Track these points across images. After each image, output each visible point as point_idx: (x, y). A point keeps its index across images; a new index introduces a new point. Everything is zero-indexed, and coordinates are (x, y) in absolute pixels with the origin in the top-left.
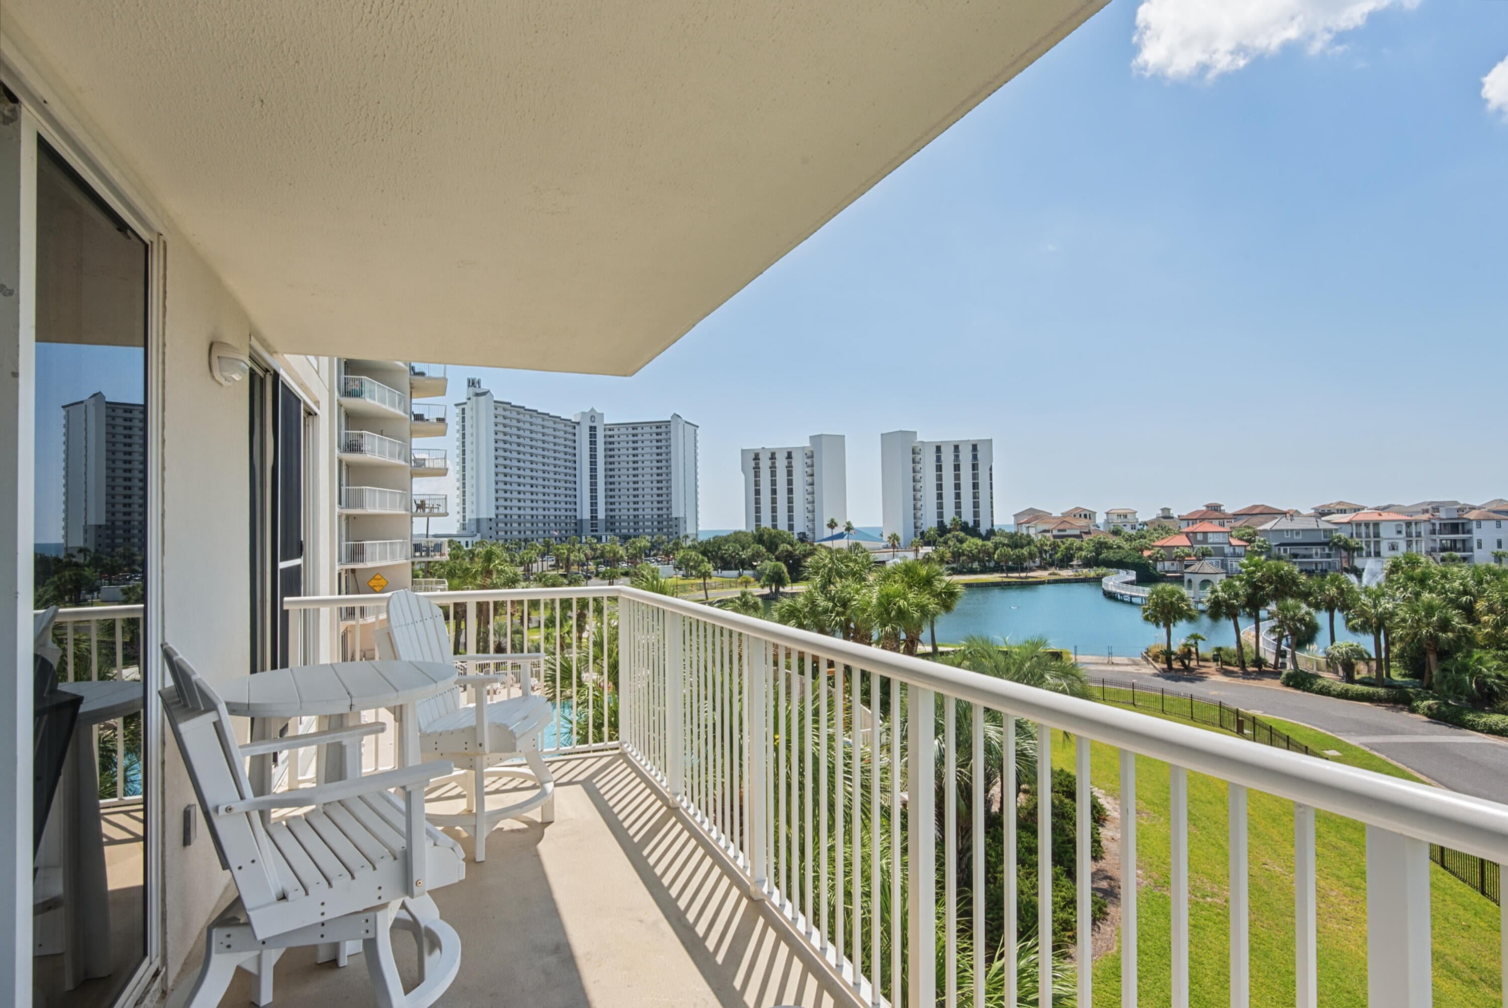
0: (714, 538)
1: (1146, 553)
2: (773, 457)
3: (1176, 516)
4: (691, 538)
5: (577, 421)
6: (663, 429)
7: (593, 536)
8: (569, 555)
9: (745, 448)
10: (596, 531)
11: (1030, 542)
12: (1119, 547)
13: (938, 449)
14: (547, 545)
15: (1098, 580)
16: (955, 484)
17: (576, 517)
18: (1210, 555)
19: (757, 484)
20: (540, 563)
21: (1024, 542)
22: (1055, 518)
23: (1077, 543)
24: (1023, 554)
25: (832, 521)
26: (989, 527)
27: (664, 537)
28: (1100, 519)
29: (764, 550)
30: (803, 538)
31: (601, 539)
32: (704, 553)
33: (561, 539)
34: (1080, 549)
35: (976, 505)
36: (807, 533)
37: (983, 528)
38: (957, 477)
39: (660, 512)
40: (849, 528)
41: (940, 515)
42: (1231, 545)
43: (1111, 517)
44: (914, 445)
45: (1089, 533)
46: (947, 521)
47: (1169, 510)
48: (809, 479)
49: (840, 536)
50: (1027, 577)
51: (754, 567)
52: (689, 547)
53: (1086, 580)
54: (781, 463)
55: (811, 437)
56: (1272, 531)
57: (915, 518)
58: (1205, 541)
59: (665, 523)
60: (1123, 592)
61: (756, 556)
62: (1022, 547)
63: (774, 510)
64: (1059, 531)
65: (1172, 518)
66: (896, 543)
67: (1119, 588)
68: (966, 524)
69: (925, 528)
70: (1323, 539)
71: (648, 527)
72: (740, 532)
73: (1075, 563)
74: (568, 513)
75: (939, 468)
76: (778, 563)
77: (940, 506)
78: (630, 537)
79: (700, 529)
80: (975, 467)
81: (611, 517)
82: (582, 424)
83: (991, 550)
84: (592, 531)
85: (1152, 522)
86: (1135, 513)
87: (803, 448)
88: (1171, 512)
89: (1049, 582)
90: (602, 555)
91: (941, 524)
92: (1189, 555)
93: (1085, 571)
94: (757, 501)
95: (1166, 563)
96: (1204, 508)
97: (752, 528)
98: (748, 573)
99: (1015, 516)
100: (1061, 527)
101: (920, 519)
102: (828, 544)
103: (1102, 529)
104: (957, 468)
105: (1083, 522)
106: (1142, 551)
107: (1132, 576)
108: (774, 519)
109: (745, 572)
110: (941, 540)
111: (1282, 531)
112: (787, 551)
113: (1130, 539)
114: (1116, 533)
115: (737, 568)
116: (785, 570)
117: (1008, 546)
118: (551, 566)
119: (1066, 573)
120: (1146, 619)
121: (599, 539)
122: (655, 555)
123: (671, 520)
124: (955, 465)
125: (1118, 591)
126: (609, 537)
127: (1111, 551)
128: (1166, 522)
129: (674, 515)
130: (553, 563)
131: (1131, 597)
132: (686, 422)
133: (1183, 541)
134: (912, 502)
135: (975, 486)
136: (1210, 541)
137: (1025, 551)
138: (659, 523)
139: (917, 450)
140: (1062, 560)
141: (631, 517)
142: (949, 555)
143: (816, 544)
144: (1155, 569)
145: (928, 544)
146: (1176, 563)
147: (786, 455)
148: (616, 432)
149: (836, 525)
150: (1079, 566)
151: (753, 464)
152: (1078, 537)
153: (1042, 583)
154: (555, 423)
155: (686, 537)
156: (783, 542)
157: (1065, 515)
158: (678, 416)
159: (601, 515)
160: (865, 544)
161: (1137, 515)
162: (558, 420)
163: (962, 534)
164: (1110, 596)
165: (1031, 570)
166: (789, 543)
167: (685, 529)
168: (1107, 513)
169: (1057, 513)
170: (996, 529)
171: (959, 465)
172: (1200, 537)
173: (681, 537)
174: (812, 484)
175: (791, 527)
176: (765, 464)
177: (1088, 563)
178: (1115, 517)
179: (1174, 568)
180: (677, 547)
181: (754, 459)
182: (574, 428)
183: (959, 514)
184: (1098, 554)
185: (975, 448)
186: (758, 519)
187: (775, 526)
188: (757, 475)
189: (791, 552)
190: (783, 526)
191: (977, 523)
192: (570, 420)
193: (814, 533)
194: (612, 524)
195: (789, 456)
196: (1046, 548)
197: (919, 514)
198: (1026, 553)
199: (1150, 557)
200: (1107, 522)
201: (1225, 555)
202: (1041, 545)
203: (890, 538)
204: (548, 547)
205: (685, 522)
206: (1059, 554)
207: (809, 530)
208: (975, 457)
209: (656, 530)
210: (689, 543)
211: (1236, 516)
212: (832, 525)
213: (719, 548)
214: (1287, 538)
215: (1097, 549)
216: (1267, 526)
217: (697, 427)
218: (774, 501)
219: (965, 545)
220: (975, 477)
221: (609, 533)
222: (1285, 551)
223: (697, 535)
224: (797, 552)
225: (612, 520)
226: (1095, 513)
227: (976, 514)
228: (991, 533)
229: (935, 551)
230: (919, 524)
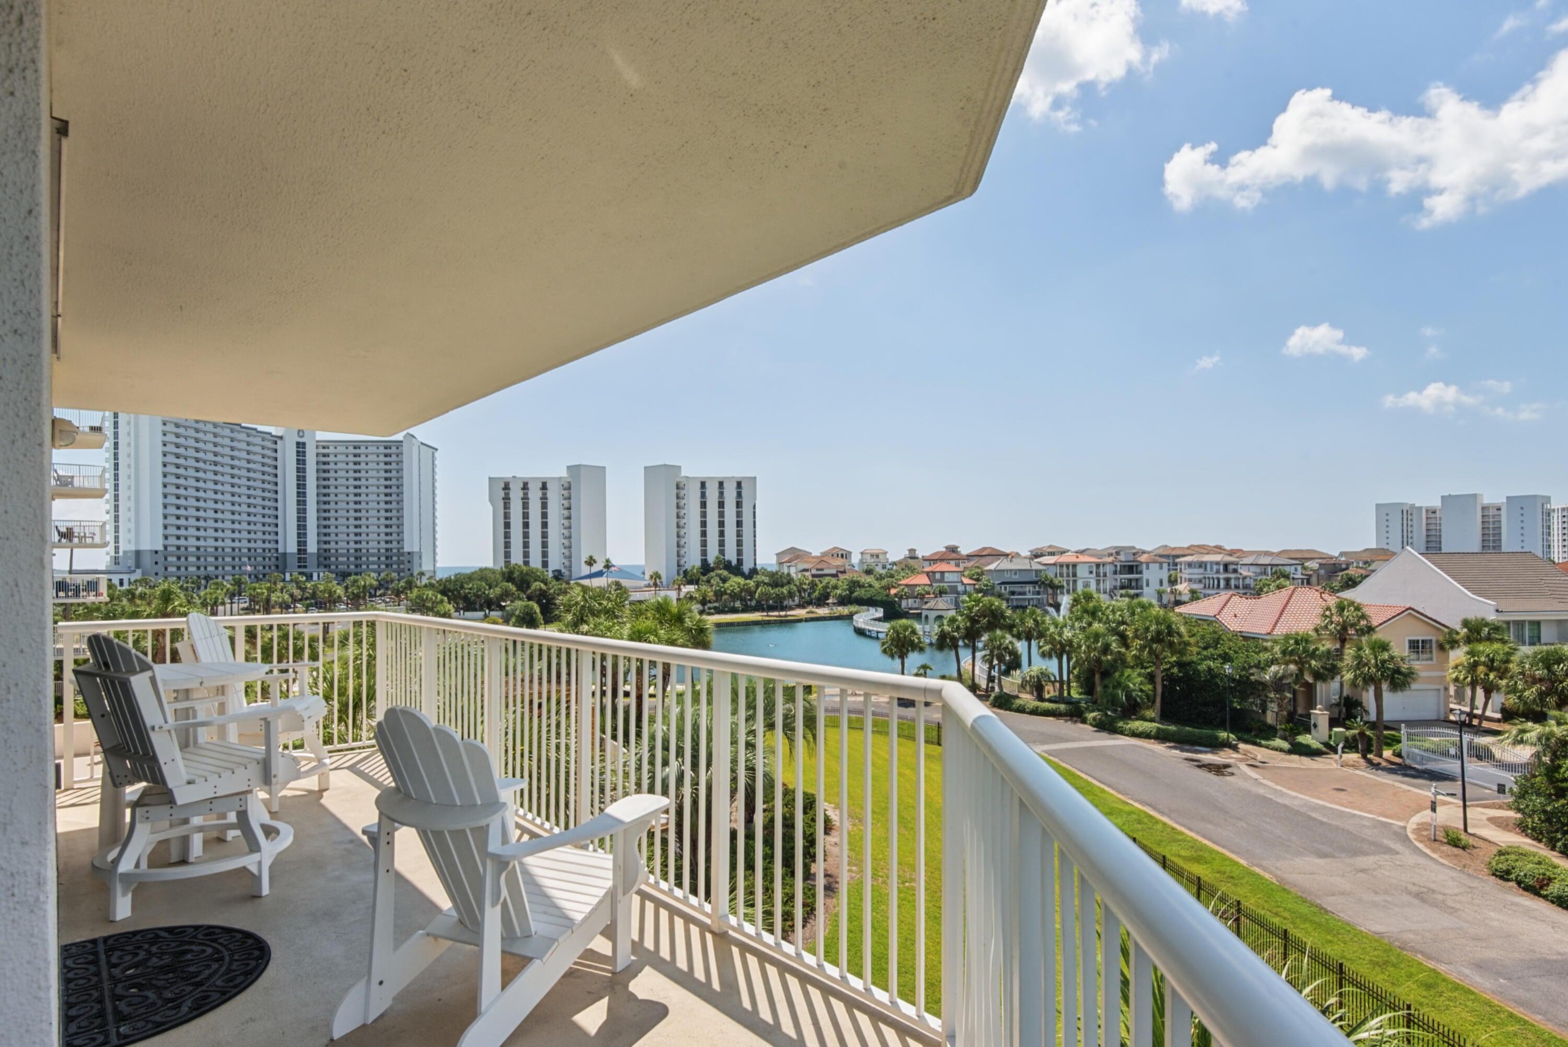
0: (456, 575)
1: (893, 591)
2: (525, 487)
3: (920, 556)
4: (428, 575)
5: (280, 434)
6: (394, 450)
7: (300, 573)
8: (269, 595)
9: (492, 476)
10: (305, 567)
11: (790, 581)
12: (870, 586)
13: (703, 485)
14: (238, 583)
15: (850, 617)
16: (720, 522)
17: (277, 550)
18: (946, 593)
19: (507, 516)
20: (228, 606)
21: (785, 581)
22: (814, 557)
23: (833, 581)
24: (782, 593)
25: (591, 557)
26: (752, 566)
27: (394, 575)
28: (855, 559)
29: (514, 589)
30: (558, 576)
31: (311, 576)
32: (444, 592)
33: (256, 577)
34: (835, 587)
35: (739, 543)
36: (563, 570)
37: (746, 567)
38: (721, 515)
39: (389, 546)
40: (608, 566)
41: (704, 553)
42: (963, 584)
43: (865, 556)
44: (678, 480)
45: (844, 572)
46: (711, 560)
47: (915, 550)
48: (566, 513)
49: (599, 574)
50: (786, 616)
51: (502, 608)
52: (426, 586)
53: (840, 618)
54: (535, 496)
55: (568, 467)
56: (996, 571)
57: (678, 555)
58: (942, 580)
59: (395, 558)
60: (871, 628)
61: (506, 595)
62: (782, 586)
63: (526, 545)
64: (817, 570)
65: (917, 558)
66: (658, 581)
67: (867, 624)
68: (730, 562)
69: (688, 567)
70: (1035, 579)
71: (373, 563)
72: (486, 569)
73: (830, 601)
74: (267, 545)
75: (704, 505)
76: (531, 603)
77: (704, 544)
78: (350, 575)
79: (438, 565)
80: (739, 505)
81: (325, 550)
82: (286, 438)
83: (753, 589)
84: (299, 567)
85: (900, 562)
86: (886, 553)
87: (560, 479)
88: (917, 552)
89: (807, 620)
90: (314, 595)
91: (704, 562)
92: (928, 593)
93: (840, 608)
94: (507, 536)
95: (910, 600)
96: (944, 550)
97: (501, 564)
98: (495, 614)
99: (777, 554)
100: (819, 567)
101: (683, 556)
102: (586, 582)
103: (856, 568)
104: (721, 505)
105: (839, 562)
106: (889, 589)
107: (880, 613)
108: (526, 555)
109: (492, 613)
110: (705, 578)
111: (1003, 571)
112: (541, 589)
113: (880, 578)
114: (869, 572)
115: (481, 610)
116: (538, 611)
117: (768, 584)
118: (243, 609)
119: (822, 611)
120: (885, 651)
121: (309, 577)
122: (384, 595)
123: (403, 554)
124: (719, 502)
125: (867, 627)
126: (321, 574)
127: (863, 590)
128: (911, 562)
129: (406, 549)
130: (246, 605)
131: (878, 632)
132: (422, 444)
133: (924, 580)
134: (676, 539)
135: (739, 524)
136: (946, 580)
137: (785, 590)
138: (387, 558)
139: (681, 485)
140: (819, 599)
141: (352, 551)
142: (711, 594)
143: (572, 582)
144: (900, 606)
145: (690, 582)
146: (918, 600)
147: (540, 485)
148: (331, 450)
149: (595, 562)
150: (834, 604)
151: (502, 494)
152: (833, 576)
153: (800, 621)
154: (248, 435)
155: (422, 574)
156: (536, 580)
157: (824, 554)
158: (413, 436)
159: (312, 547)
160: (625, 583)
161: (888, 556)
162: (254, 432)
163: (725, 573)
164: (860, 632)
165: (791, 608)
166: (542, 581)
167: (420, 565)
168: (862, 553)
169: (816, 553)
170: (758, 567)
171: (723, 502)
172: (938, 576)
173: (415, 574)
174: (569, 518)
175: (545, 564)
176: (516, 495)
177: (843, 601)
178: (868, 557)
179: (916, 605)
180: (410, 585)
181: (504, 489)
182: (276, 443)
183: (722, 552)
184: (852, 592)
185: (739, 484)
186: (507, 555)
187: (526, 563)
188: (507, 506)
189: (545, 591)
190: (535, 562)
191: (740, 562)
192: (270, 434)
193: (570, 571)
194: (325, 559)
195: (544, 487)
196: (805, 587)
197: (682, 552)
198: (785, 592)
199: (896, 595)
200: (862, 562)
201: (958, 593)
202: (801, 584)
203: (651, 577)
204: (239, 586)
205: (420, 557)
206: (817, 593)
207: (565, 567)
208: (739, 495)
209: (383, 566)
210: (425, 581)
211: (969, 557)
212: (591, 562)
213: (462, 587)
214: (1007, 577)
215: (850, 588)
216: (992, 567)
217: (436, 450)
218: (526, 535)
219: (727, 585)
220: (739, 514)
221: (322, 569)
222: (1005, 589)
223: (434, 572)
224: (552, 591)
225: (327, 554)
226: (850, 553)
227: (740, 553)
228: (754, 572)
229: (698, 590)
230: (682, 562)
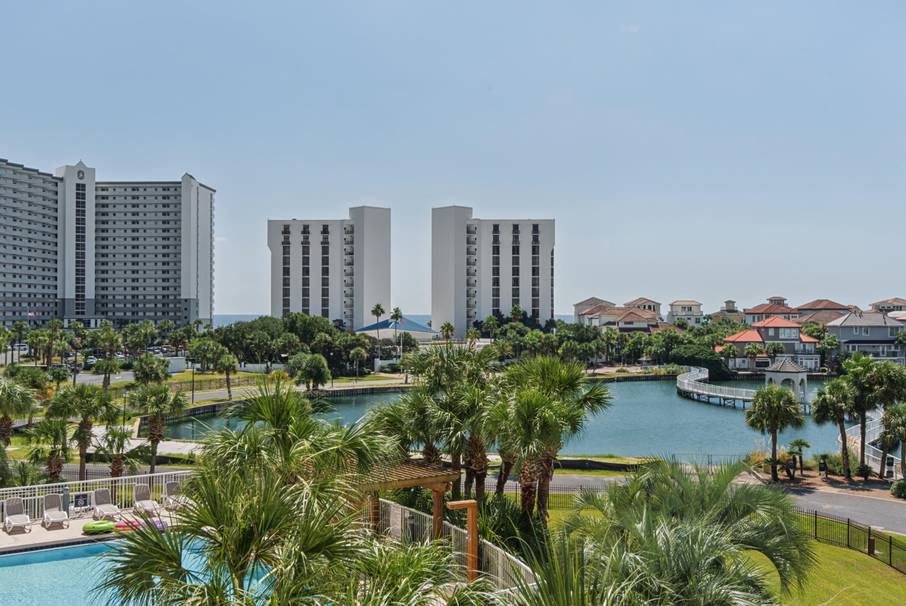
1: (718, 349)
2: (306, 230)
3: (741, 310)
4: (204, 325)
5: (60, 176)
6: (172, 192)
7: (78, 320)
8: (49, 343)
9: (270, 219)
10: (83, 313)
11: (597, 334)
12: (690, 342)
13: (496, 228)
14: (19, 329)
15: (672, 378)
16: (514, 269)
17: (56, 295)
18: (782, 352)
19: (286, 261)
20: (9, 353)
21: (591, 336)
22: (618, 309)
23: (645, 336)
24: (590, 349)
25: (378, 306)
26: (549, 318)
27: (171, 322)
28: (665, 312)
29: (297, 340)
30: (339, 324)
31: (89, 323)
32: (224, 342)
33: (35, 323)
34: (650, 343)
35: (535, 293)
36: (344, 321)
37: (543, 319)
38: (516, 261)
39: (166, 292)
40: (397, 316)
41: (496, 303)
42: (801, 342)
43: (674, 309)
44: (469, 223)
45: (657, 327)
46: (506, 309)
47: (730, 303)
48: (348, 258)
49: (385, 325)
50: (594, 375)
51: (285, 361)
52: (204, 335)
53: (656, 378)
54: (316, 239)
55: (350, 209)
56: (842, 327)
57: (468, 305)
58: (776, 337)
59: (171, 306)
60: (704, 393)
61: (288, 346)
62: (589, 340)
63: (306, 293)
64: (626, 323)
65: (738, 312)
66: (450, 333)
67: (698, 388)
68: (525, 314)
69: (479, 318)
70: (890, 337)
71: (150, 310)
72: (265, 318)
73: (644, 359)
74: (46, 291)
75: (496, 250)
76: (316, 355)
77: (496, 293)
78: (126, 322)
79: (214, 313)
80: (535, 250)
81: (103, 296)
82: (67, 180)
83: (555, 344)
84: (77, 313)
85: (715, 316)
86: (697, 305)
87: (342, 221)
88: (735, 305)
89: (619, 380)
90: (93, 344)
91: (497, 313)
92: (761, 352)
93: (656, 367)
94: (286, 282)
95: (738, 360)
96: (767, 302)
97: (279, 315)
98: (277, 367)
99: (576, 306)
100: (628, 320)
101: (474, 307)
102: (372, 333)
103: (668, 322)
104: (516, 250)
105: (648, 315)
106: (714, 347)
107: (705, 374)
108: (306, 303)
109: (274, 366)
110: (498, 331)
111: (851, 327)
113: (699, 334)
114: (683, 327)
115: (264, 362)
116: (325, 364)
117: (574, 339)
118: (23, 356)
119: (634, 370)
121: (87, 324)
122: (160, 344)
123: (179, 301)
124: (514, 248)
125: (698, 391)
126: (99, 322)
127: (682, 347)
128: (730, 317)
129: (183, 297)
130: (26, 352)
132: (201, 185)
133: (754, 336)
134: (465, 288)
135: (535, 271)
136: (781, 337)
137: (593, 345)
138: (164, 305)
139: (473, 229)
140: (629, 356)
141: (129, 298)
142: (509, 348)
143: (357, 333)
144: (727, 366)
145: (485, 335)
146: (746, 360)
147: (321, 229)
148: (110, 192)
149: (382, 312)
150: (648, 362)
151: (282, 238)
152: (646, 330)
153: (611, 380)
154: (30, 177)
155: (199, 322)
156: (318, 331)
157: (629, 306)
158: (191, 177)
159: (90, 293)
160: (415, 335)
162: (35, 174)
163: (521, 325)
165: (598, 367)
166: (324, 332)
167: (197, 313)
168: (671, 306)
170: (557, 320)
171: (518, 248)
172: (771, 333)
173: (192, 322)
174: (351, 264)
175: (325, 313)
176: (296, 239)
177: (657, 360)
178: (679, 309)
179: (745, 366)
180: (188, 334)
181: (283, 233)
182: (56, 185)
183: (516, 302)
184: (669, 349)
185: (536, 228)
186: (286, 303)
187: (306, 312)
188: (286, 250)
189: (330, 343)
190: (315, 310)
191: (536, 313)
192: (51, 175)
193: (352, 321)
194: (103, 305)
195: (325, 230)
196: (613, 342)
197: (472, 302)
198: (593, 347)
199: (722, 353)
200: (672, 315)
201: (795, 352)
202: (608, 339)
203: (443, 328)
204: (20, 333)
205: (197, 305)
206: (626, 349)
207: (346, 317)
208: (536, 239)
209: (159, 314)
210: (202, 330)
211: (801, 311)
212: (377, 311)
213: (243, 337)
214: (856, 335)
215: (667, 344)
216: (838, 322)
217: (215, 191)
218: (306, 282)
219: (527, 338)
220: (535, 261)
221: (99, 316)
222: (854, 348)
223: (211, 320)
224: (337, 343)
225: (104, 301)
226: (661, 305)
227: (535, 303)
228: (553, 324)
229: (495, 343)
230: (472, 313)
